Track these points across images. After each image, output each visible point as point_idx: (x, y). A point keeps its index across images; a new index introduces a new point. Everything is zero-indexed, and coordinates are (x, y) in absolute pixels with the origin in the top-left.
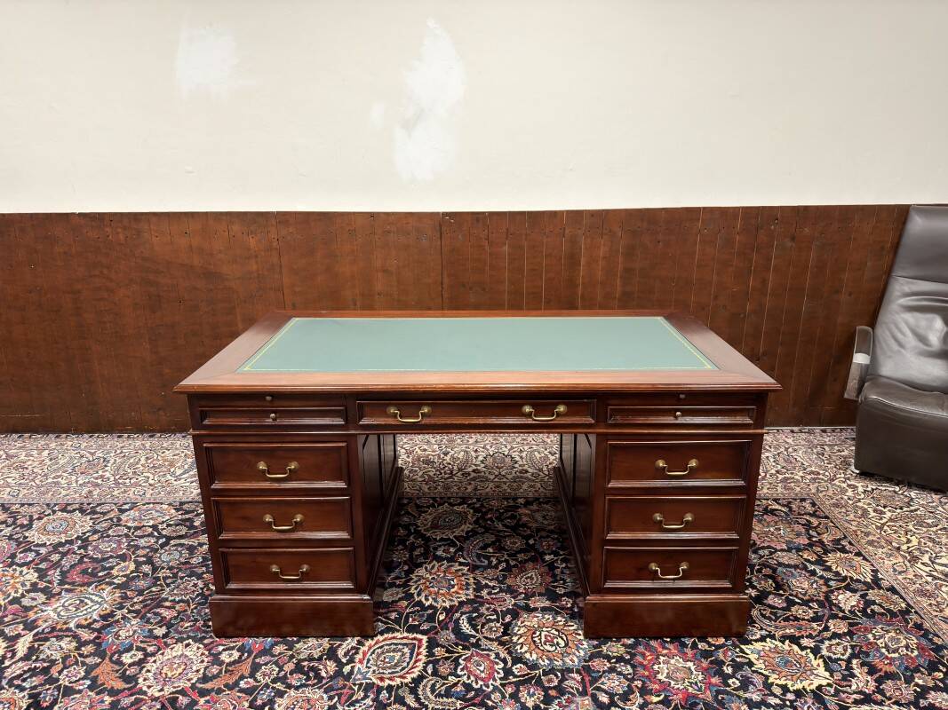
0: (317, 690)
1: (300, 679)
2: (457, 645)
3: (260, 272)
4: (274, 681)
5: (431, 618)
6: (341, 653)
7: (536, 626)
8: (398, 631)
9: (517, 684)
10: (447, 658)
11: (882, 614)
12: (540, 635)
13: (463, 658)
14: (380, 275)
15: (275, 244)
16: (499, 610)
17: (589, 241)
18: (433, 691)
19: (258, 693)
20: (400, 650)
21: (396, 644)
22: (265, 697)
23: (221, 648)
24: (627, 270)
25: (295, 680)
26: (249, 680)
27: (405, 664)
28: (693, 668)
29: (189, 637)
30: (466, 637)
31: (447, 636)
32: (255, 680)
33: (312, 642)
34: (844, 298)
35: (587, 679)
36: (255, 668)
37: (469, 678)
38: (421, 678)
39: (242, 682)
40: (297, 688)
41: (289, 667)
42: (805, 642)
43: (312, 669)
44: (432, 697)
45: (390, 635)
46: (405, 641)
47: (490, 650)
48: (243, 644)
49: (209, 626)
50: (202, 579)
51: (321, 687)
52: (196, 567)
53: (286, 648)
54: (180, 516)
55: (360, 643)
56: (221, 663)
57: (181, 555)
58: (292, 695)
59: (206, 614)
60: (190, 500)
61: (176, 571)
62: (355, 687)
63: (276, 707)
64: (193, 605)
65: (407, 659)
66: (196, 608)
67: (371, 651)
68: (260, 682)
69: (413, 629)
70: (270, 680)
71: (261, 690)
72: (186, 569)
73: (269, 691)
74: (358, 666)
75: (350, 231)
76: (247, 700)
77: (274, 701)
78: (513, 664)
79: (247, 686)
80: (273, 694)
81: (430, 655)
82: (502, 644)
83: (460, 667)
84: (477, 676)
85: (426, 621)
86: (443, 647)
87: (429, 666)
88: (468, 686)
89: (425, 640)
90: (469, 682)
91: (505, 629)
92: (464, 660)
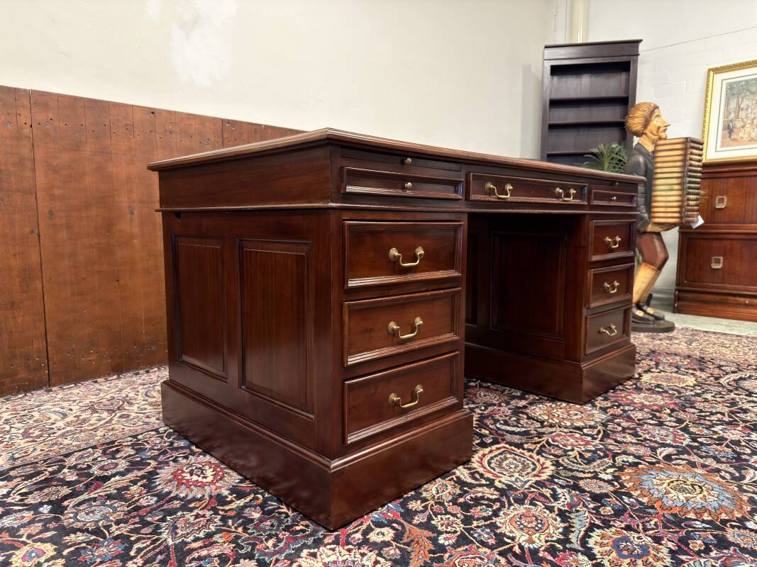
0: (512, 507)
1: (483, 510)
2: (530, 438)
4: (466, 522)
6: (470, 480)
7: (546, 412)
8: (478, 451)
9: (606, 437)
10: (543, 446)
12: (558, 414)
13: (550, 441)
15: (27, 131)
20: (506, 458)
21: (495, 457)
22: (486, 536)
23: (358, 536)
25: (479, 512)
26: (444, 536)
27: (529, 462)
28: (647, 395)
30: (527, 433)
31: (514, 438)
33: (432, 487)
35: (625, 419)
36: (428, 527)
37: (578, 448)
38: (555, 462)
39: (441, 542)
40: (496, 515)
41: (454, 509)
42: (653, 370)
43: (475, 500)
45: (479, 455)
46: (496, 453)
48: (372, 521)
49: (302, 531)
50: (195, 508)
51: (510, 504)
52: (162, 505)
53: (419, 502)
54: (26, 482)
55: (469, 469)
56: (387, 544)
57: (110, 506)
58: (502, 521)
59: (272, 525)
60: (8, 467)
61: (137, 520)
62: (533, 490)
63: (511, 535)
64: (236, 528)
65: (523, 459)
66: (245, 530)
67: (489, 468)
68: (455, 532)
69: (483, 445)
70: (462, 525)
71: (472, 535)
72: (150, 513)
73: (479, 531)
74: (503, 480)
75: (126, 125)
76: (478, 547)
77: (501, 533)
78: (582, 431)
79: (454, 541)
80: (488, 530)
81: (530, 450)
82: (551, 426)
83: (561, 446)
84: (580, 445)
85: (481, 438)
86: (526, 443)
87: (544, 455)
88: (588, 451)
89: (507, 446)
90: (583, 449)
91: (534, 420)
92: (554, 442)
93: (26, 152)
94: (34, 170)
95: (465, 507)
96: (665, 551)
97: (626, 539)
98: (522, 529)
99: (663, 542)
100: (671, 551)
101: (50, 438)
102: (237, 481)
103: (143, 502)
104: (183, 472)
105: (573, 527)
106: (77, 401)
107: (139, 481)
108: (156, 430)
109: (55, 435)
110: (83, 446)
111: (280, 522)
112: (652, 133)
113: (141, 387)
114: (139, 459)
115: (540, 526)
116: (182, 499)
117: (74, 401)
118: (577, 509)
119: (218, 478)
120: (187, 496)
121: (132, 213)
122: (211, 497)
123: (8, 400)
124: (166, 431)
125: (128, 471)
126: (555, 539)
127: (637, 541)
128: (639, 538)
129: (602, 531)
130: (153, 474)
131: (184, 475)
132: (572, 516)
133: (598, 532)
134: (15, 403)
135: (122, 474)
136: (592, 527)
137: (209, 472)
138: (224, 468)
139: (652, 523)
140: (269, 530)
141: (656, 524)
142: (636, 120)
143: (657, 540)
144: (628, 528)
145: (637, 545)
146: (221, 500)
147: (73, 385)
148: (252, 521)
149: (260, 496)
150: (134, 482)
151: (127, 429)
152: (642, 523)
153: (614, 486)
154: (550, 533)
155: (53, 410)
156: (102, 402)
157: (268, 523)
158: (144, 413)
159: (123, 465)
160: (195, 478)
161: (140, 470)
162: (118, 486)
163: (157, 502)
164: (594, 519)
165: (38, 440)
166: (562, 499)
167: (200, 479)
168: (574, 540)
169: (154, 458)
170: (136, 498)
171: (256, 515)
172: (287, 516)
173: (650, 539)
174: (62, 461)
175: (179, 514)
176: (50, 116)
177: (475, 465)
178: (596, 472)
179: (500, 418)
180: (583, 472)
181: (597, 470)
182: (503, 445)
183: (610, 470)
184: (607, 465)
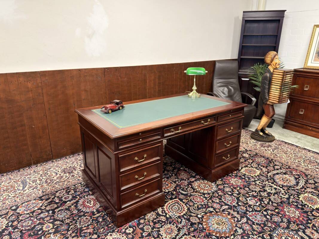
0: (167, 225)
1: (159, 225)
2: (187, 197)
3: (34, 97)
4: (152, 229)
5: (173, 194)
6: (161, 213)
7: (198, 185)
8: (168, 201)
9: (210, 199)
10: (189, 201)
11: (254, 156)
12: (201, 186)
13: (192, 199)
14: (83, 92)
15: (40, 85)
16: (185, 185)
17: (149, 75)
18: (195, 210)
19: (152, 234)
20: (175, 205)
21: (172, 204)
22: (155, 234)
23: (124, 230)
24: (159, 83)
25: (158, 225)
26: (145, 233)
27: (181, 208)
28: (237, 179)
29: (108, 233)
30: (187, 194)
31: (181, 197)
32: (146, 232)
33: (149, 215)
34: (204, 85)
35: (222, 191)
36: (142, 229)
38: (188, 208)
39: (143, 235)
40: (161, 227)
41: (152, 224)
42: (248, 166)
43: (159, 221)
44: (197, 211)
45: (168, 203)
46: (173, 202)
47: (195, 195)
48: (129, 226)
49: (111, 227)
50: (86, 216)
51: (167, 224)
52: (78, 214)
53: (143, 220)
54: (46, 202)
55: (162, 209)
56: (130, 234)
57: (66, 213)
58: (162, 229)
59: (104, 224)
60: (42, 195)
61: (72, 218)
62: (176, 219)
63: (162, 234)
64: (95, 224)
65: (180, 206)
66: (97, 224)
67: (168, 209)
68: (148, 232)
69: (171, 199)
70: (151, 230)
71: (152, 233)
72: (75, 216)
73: (154, 232)
74: (170, 214)
75: (71, 76)
76: (152, 238)
77: (160, 234)
78: (204, 195)
79: (147, 234)
80: (157, 232)
81: (184, 203)
82: (196, 192)
83: (194, 202)
84: (200, 202)
85: (172, 196)
86: (184, 199)
87: (187, 205)
88: (201, 205)
89: (178, 200)
90: (200, 204)
91: (193, 188)
92: (193, 199)
93: (40, 91)
94: (43, 96)
95: (155, 223)
98: (166, 233)
101: (53, 184)
102: (99, 207)
103: (74, 212)
104: (86, 202)
105: (180, 234)
106: (61, 167)
107: (74, 204)
108: (81, 183)
109: (54, 183)
110: (61, 189)
111: (106, 223)
112: (273, 65)
113: (79, 162)
114: (75, 195)
115: (171, 232)
116: (84, 212)
117: (60, 167)
118: (184, 228)
119: (94, 205)
120: (85, 211)
121: (75, 105)
122: (91, 212)
123: (41, 165)
124: (83, 184)
125: (72, 200)
129: (186, 236)
130: (78, 201)
131: (86, 203)
132: (181, 230)
134: (44, 167)
135: (70, 201)
136: (185, 234)
137: (92, 203)
138: (97, 201)
139: (202, 235)
140: (103, 226)
142: (268, 59)
144: (194, 236)
146: (93, 213)
147: (59, 159)
148: (99, 222)
149: (103, 213)
150: (73, 204)
151: (73, 182)
152: (199, 235)
153: (200, 220)
154: (172, 235)
155: (53, 171)
156: (67, 168)
157: (103, 223)
158: (78, 175)
159: (71, 197)
160: (88, 204)
161: (75, 200)
162: (69, 206)
163: (77, 212)
164: (187, 232)
165: (49, 184)
166: (182, 224)
167: (89, 205)
168: (177, 238)
169: (79, 195)
170: (72, 211)
171: (101, 220)
172: (108, 221)
174: (55, 194)
175: (82, 217)
176: (47, 78)
177: (165, 207)
178: (198, 214)
179: (182, 187)
180: (194, 214)
181: (199, 213)
182: (177, 199)
183: (203, 214)
184: (203, 212)
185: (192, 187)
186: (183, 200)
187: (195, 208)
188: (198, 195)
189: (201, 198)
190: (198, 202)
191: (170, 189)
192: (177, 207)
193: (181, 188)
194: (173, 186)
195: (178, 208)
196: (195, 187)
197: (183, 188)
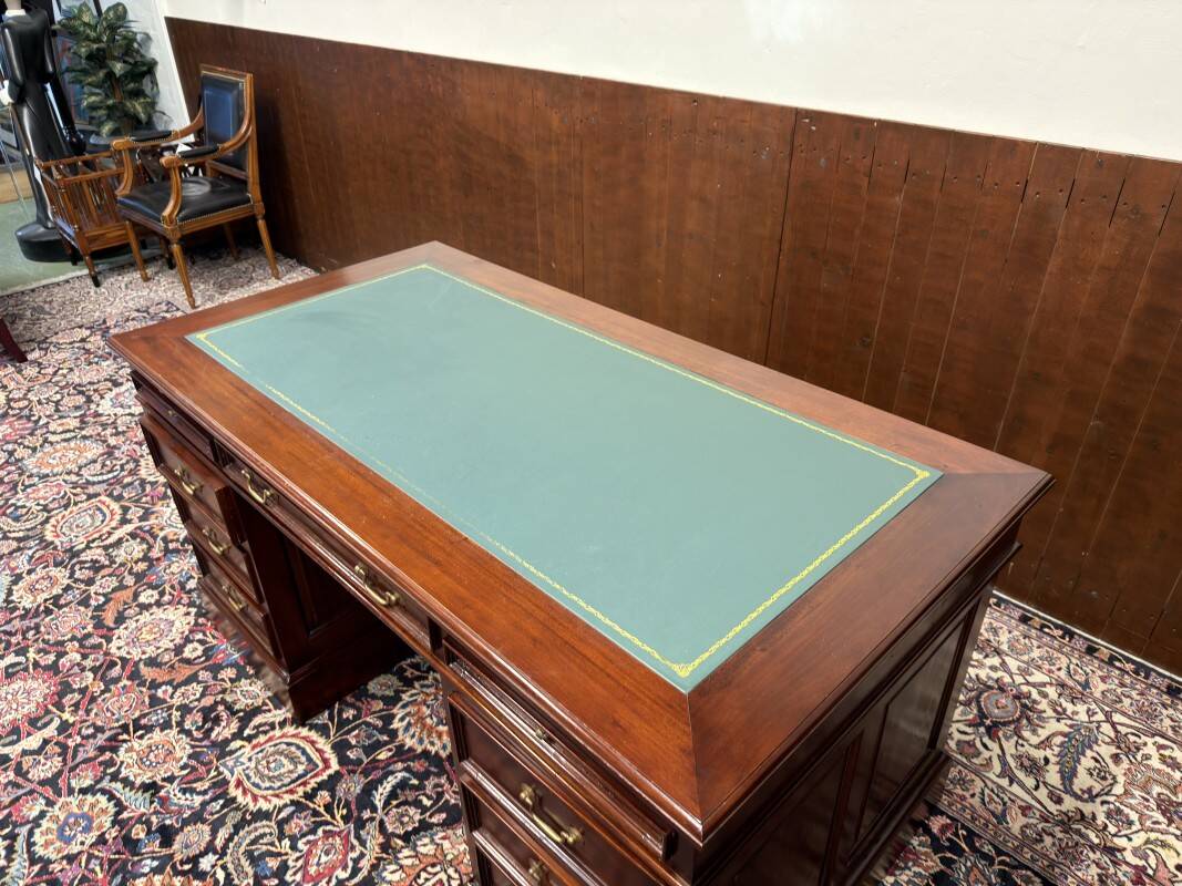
0: (189, 747)
1: (196, 723)
2: (347, 805)
3: (561, 167)
5: (373, 748)
6: (257, 720)
7: (449, 857)
8: (328, 737)
10: (316, 813)
12: (435, 874)
13: (329, 828)
14: (695, 204)
15: (578, 127)
16: (447, 796)
17: (1077, 221)
18: (253, 842)
19: (157, 710)
20: (297, 763)
21: (304, 752)
22: (154, 719)
23: (200, 636)
25: (192, 720)
26: (170, 689)
27: (278, 785)
29: (198, 606)
30: (367, 804)
31: (352, 786)
32: (174, 693)
33: (256, 687)
36: (190, 680)
37: (297, 859)
38: (266, 815)
39: (164, 687)
40: (182, 731)
41: (208, 701)
43: (217, 719)
44: (242, 849)
45: (315, 737)
46: (315, 757)
47: (363, 843)
48: (215, 645)
53: (232, 676)
55: (281, 722)
56: (180, 654)
58: (172, 736)
62: (213, 773)
63: (146, 738)
67: (277, 742)
68: (172, 698)
69: (338, 745)
70: (179, 704)
71: (163, 710)
73: (164, 715)
74: (246, 750)
75: (663, 121)
77: (154, 731)
79: (160, 696)
80: (162, 722)
81: (310, 796)
82: (385, 847)
83: (311, 837)
84: (306, 863)
85: (364, 747)
86: (333, 796)
87: (292, 808)
88: (284, 867)
89: (331, 771)
90: (290, 863)
91: (416, 831)
92: (325, 832)
95: (209, 710)
96: (53, 857)
97: (88, 829)
98: (150, 748)
99: (65, 862)
100: (50, 862)
105: (131, 790)
115: (147, 763)
118: (156, 804)
126: (123, 769)
127: (80, 838)
128: (82, 843)
129: (112, 814)
132: (145, 794)
133: (112, 810)
136: (121, 808)
139: (98, 869)
141: (93, 871)
143: (71, 859)
144: (101, 840)
145: (75, 835)
152: (102, 858)
154: (131, 767)
164: (131, 815)
166: (179, 795)
168: (113, 785)
173: (75, 851)
176: (597, 108)
177: (290, 730)
178: (223, 854)
179: (429, 784)
180: (230, 839)
181: (228, 858)
182: (335, 766)
183: (221, 875)
184: (235, 875)
185: (424, 827)
186: (325, 794)
187: (265, 840)
188: (362, 855)
189: (334, 868)
190: (310, 852)
191: (413, 736)
192: (282, 770)
193: (423, 776)
194: (432, 744)
195: (276, 774)
196: (426, 840)
197: (421, 787)
